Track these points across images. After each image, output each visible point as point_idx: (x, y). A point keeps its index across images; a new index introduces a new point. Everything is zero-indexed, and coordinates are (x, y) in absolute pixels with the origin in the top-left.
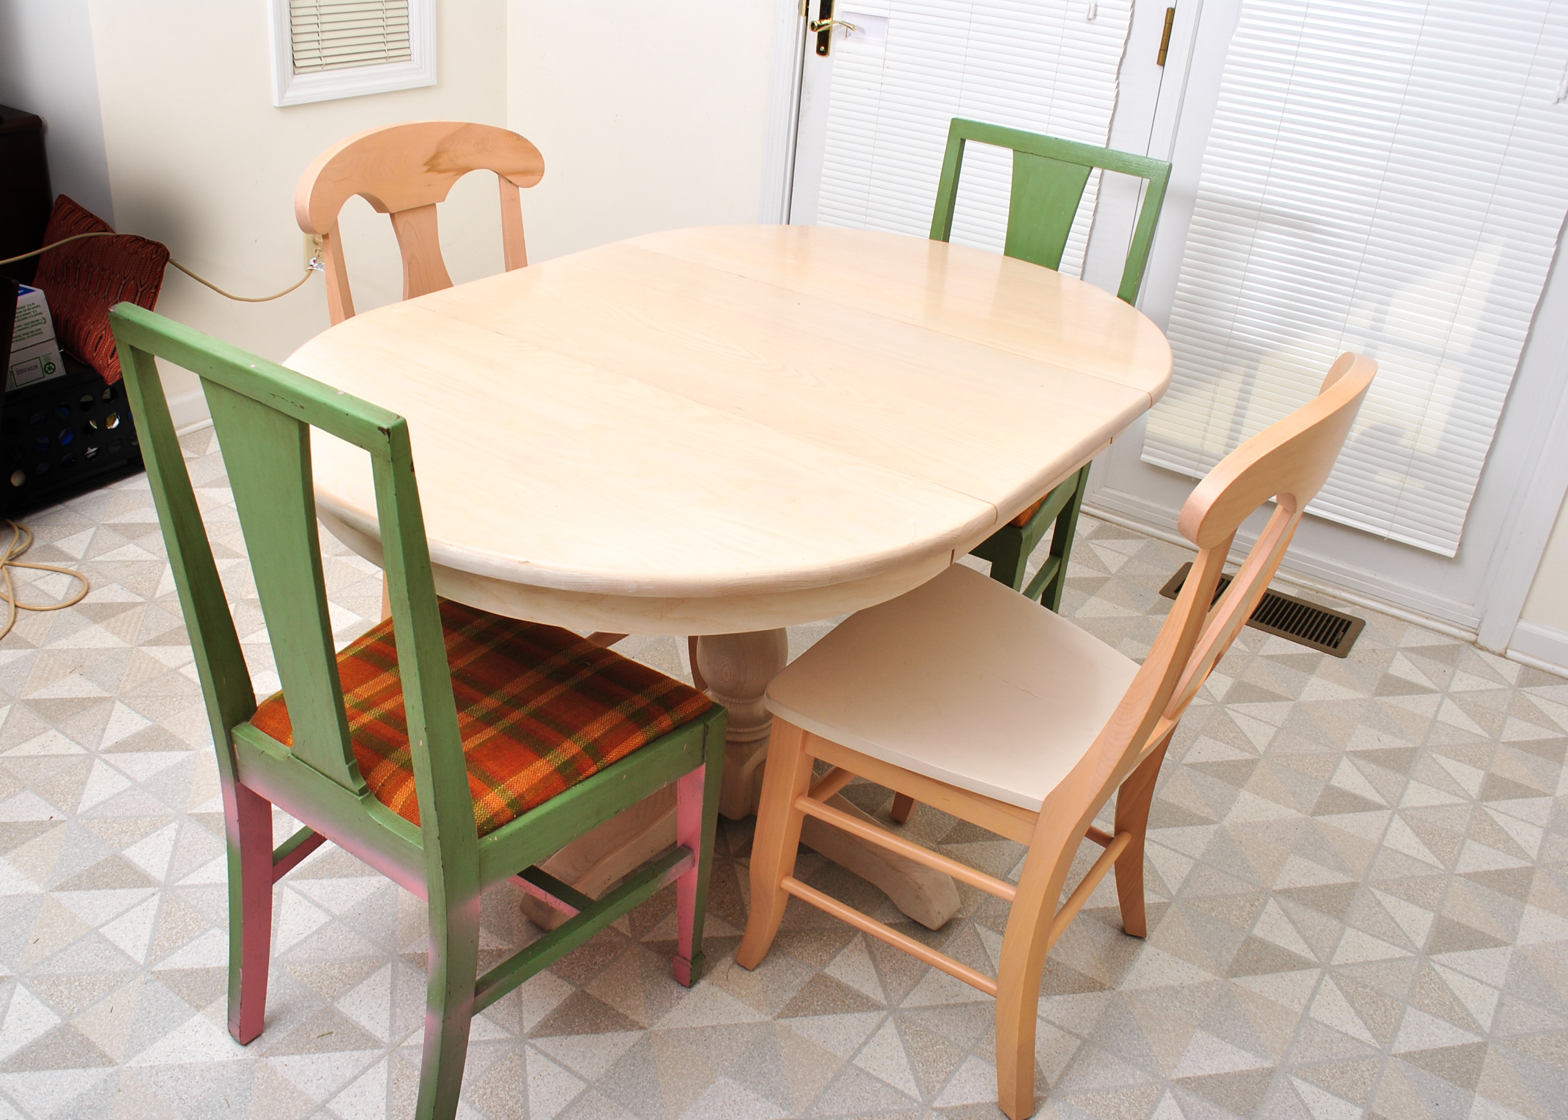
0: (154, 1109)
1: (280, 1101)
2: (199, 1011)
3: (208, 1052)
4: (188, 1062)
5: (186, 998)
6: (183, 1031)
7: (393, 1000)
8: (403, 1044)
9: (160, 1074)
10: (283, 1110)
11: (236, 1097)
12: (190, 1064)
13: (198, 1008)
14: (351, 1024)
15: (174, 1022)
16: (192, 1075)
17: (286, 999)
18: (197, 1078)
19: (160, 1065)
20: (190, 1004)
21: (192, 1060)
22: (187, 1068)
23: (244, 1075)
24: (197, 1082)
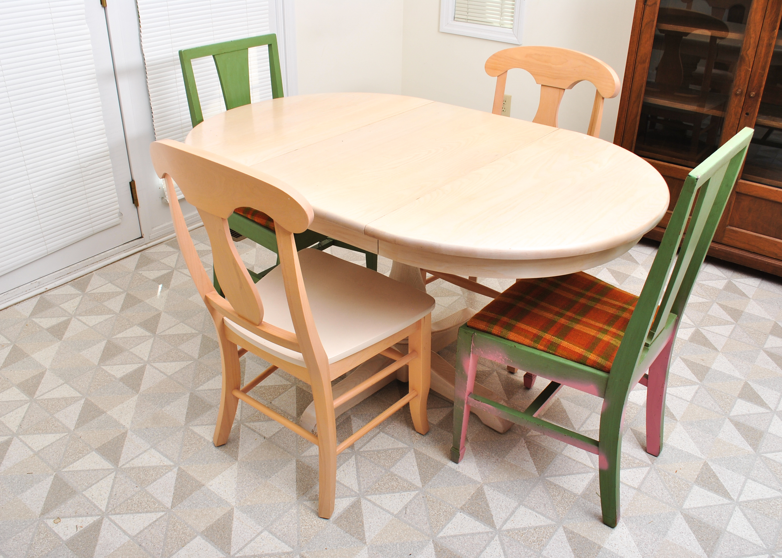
0: (666, 549)
1: (641, 504)
2: (602, 547)
3: (625, 536)
4: (634, 543)
5: (596, 554)
6: (617, 550)
7: (569, 474)
8: (594, 468)
9: (646, 553)
10: (645, 502)
11: (646, 520)
12: (635, 542)
13: (600, 547)
14: (589, 486)
15: (613, 555)
16: (641, 540)
17: (583, 513)
18: (642, 537)
19: (640, 554)
20: (599, 552)
21: (633, 542)
22: (638, 543)
23: (633, 520)
24: (644, 537)
